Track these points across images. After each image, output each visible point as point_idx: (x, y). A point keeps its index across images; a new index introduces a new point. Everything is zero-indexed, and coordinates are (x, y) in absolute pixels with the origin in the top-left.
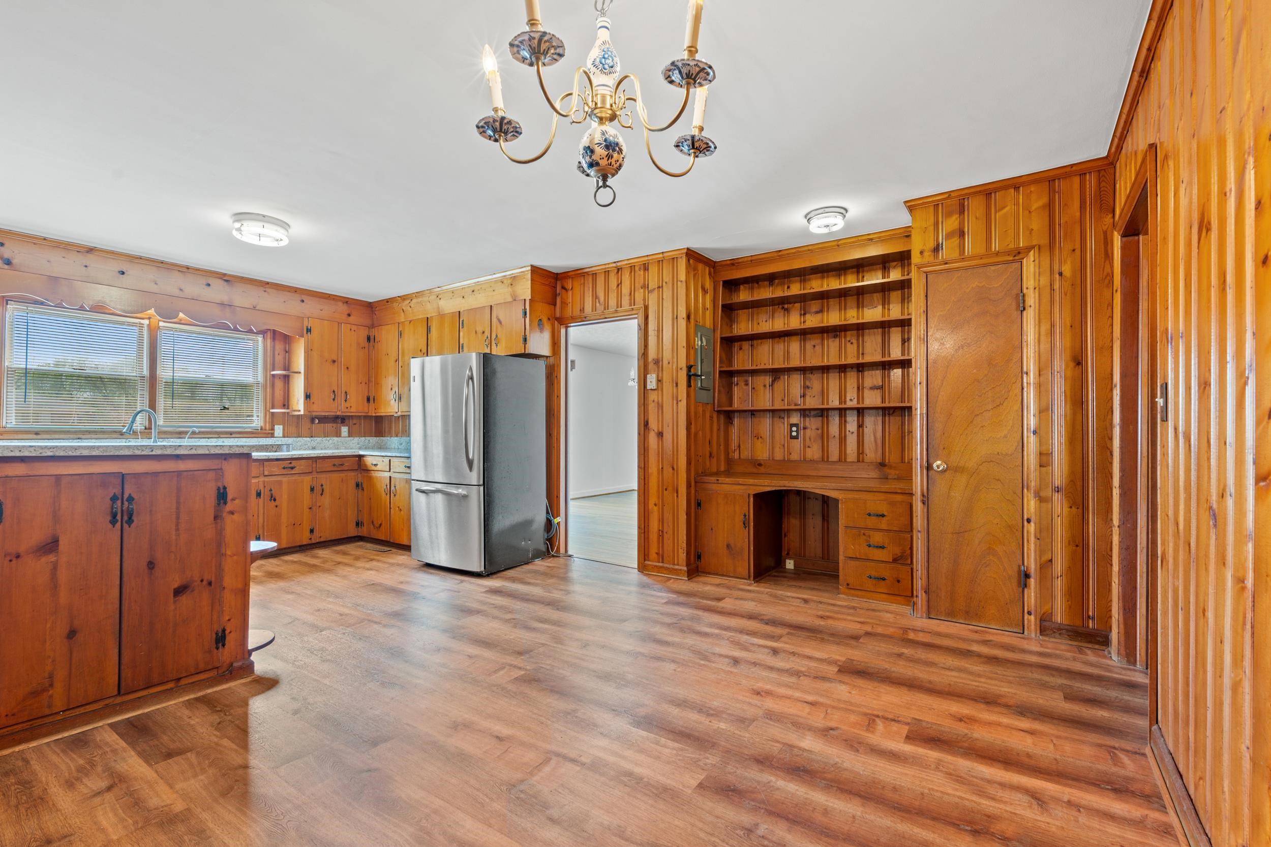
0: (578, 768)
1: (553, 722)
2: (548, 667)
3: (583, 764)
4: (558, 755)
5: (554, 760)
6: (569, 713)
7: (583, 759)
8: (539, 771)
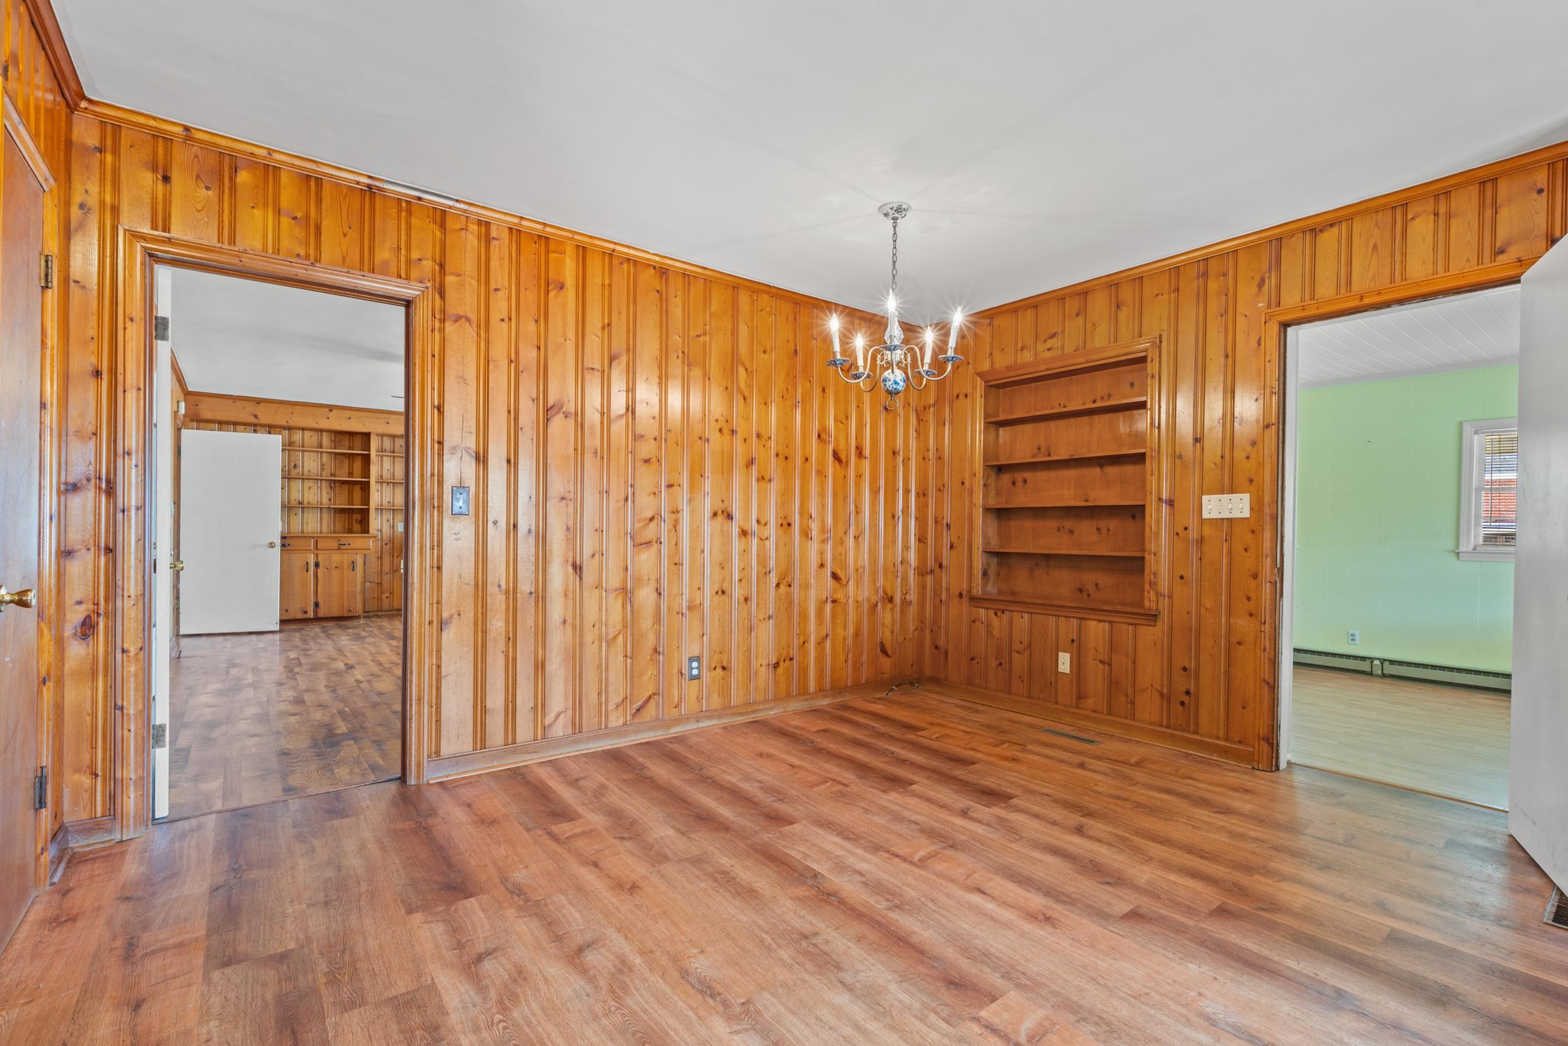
0: (893, 849)
1: (918, 899)
2: (933, 1018)
3: (888, 851)
4: (912, 863)
5: (916, 858)
6: (897, 907)
7: (887, 855)
8: (929, 853)
